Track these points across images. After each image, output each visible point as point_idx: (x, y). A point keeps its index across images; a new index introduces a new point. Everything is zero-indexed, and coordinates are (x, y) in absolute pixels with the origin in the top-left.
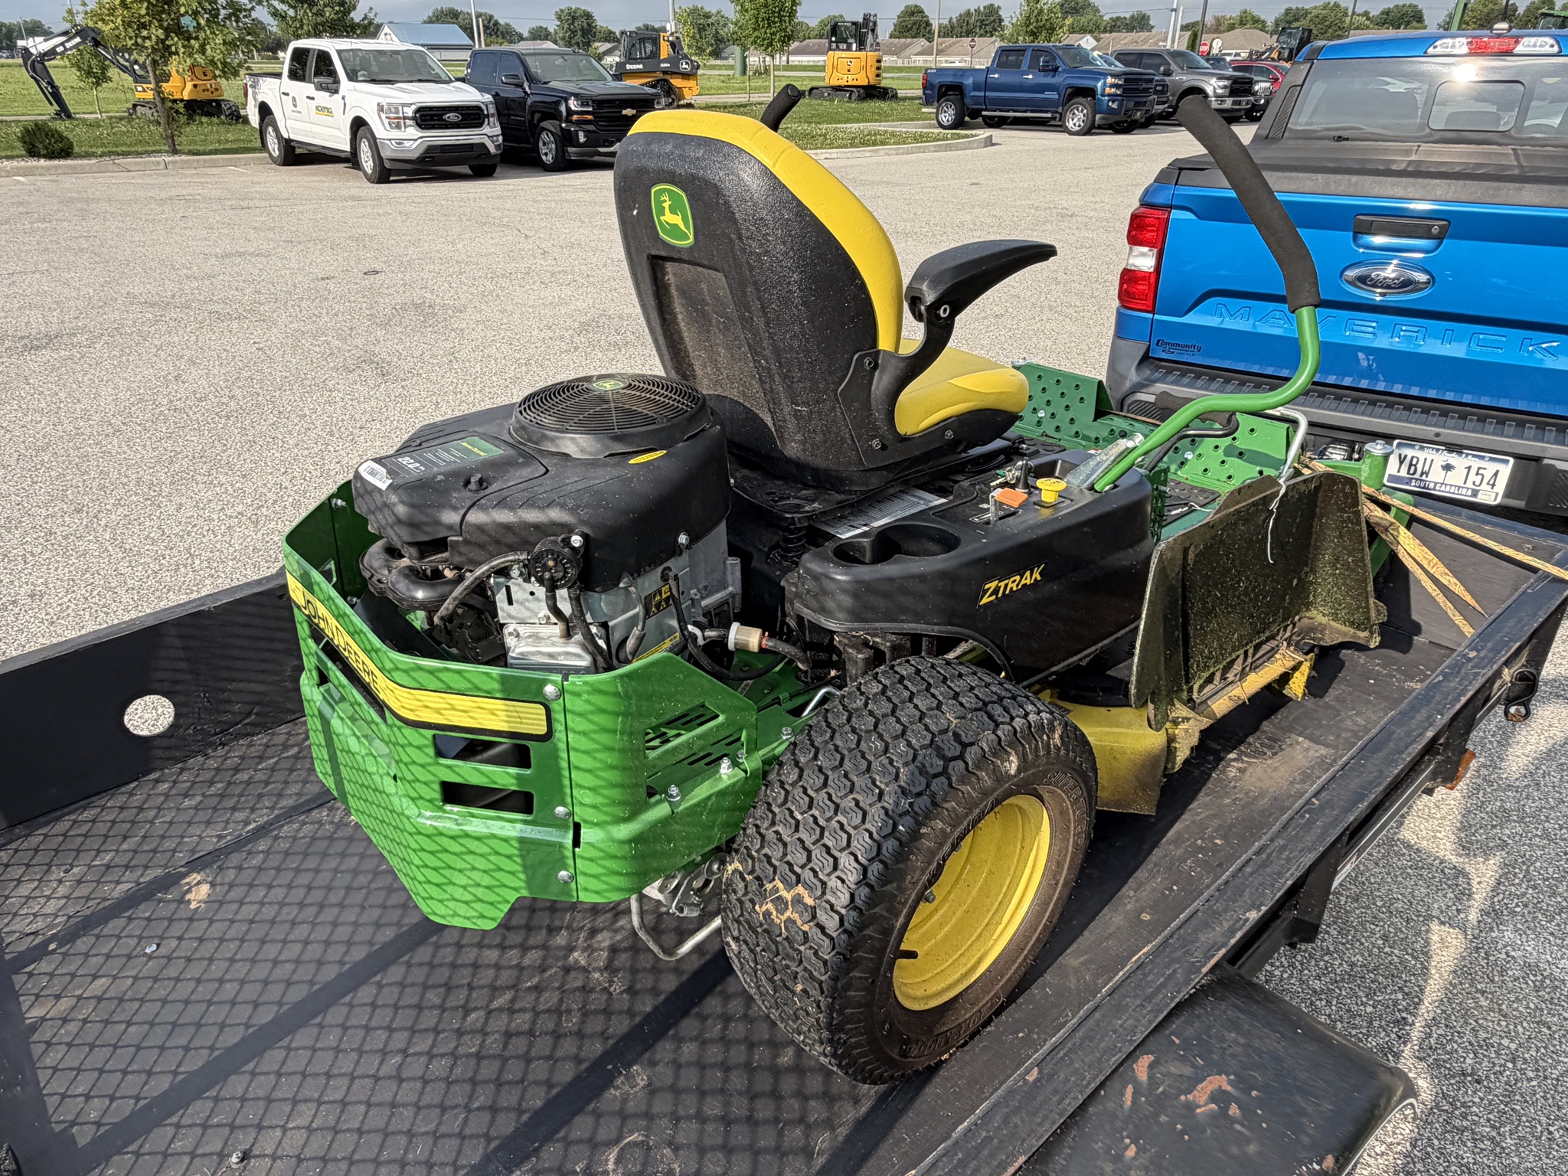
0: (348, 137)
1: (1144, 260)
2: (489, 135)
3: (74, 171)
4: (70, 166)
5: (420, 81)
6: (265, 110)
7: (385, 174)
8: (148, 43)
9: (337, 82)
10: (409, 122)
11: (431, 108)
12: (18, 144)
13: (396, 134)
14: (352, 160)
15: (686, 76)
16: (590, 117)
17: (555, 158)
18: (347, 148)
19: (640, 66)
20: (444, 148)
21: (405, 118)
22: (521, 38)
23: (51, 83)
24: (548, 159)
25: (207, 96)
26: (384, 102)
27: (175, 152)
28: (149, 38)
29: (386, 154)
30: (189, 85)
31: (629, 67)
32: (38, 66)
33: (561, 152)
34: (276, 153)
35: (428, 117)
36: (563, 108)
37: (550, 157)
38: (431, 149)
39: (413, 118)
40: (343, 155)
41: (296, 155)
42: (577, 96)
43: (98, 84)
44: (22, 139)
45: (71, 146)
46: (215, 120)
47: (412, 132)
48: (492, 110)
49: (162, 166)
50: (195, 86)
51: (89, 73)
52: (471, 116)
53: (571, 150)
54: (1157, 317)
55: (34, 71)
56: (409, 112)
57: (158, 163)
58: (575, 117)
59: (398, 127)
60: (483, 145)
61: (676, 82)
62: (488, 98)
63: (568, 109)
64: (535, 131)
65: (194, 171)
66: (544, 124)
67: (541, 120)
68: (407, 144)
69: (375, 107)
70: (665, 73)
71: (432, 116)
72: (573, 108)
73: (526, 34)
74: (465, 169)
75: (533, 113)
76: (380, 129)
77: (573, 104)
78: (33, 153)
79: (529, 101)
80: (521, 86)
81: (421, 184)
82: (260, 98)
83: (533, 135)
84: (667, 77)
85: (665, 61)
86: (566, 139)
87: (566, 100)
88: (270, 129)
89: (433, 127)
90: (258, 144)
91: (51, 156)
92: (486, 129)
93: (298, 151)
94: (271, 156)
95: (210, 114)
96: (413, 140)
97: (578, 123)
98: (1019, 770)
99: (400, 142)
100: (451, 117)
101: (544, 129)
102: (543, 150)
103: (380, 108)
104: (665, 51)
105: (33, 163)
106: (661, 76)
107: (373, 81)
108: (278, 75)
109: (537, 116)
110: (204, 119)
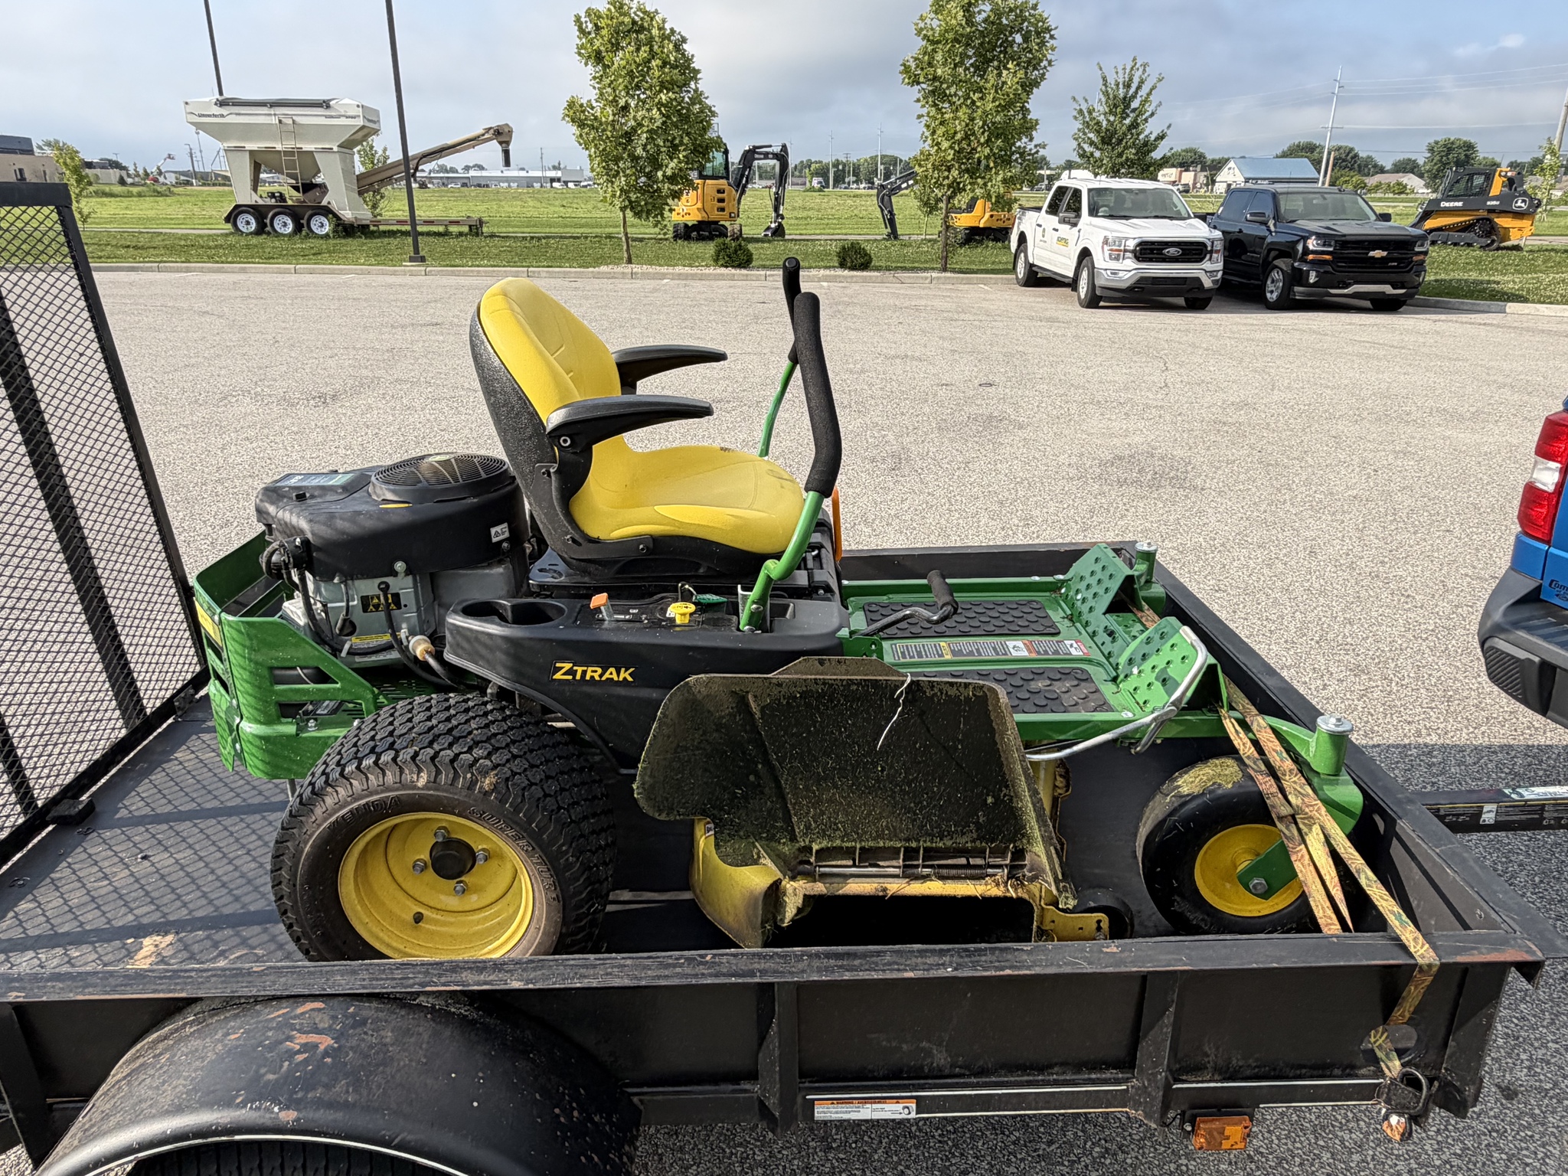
0: (1074, 264)
1: (1548, 477)
2: (1208, 271)
3: (865, 280)
4: (866, 277)
5: (1156, 217)
6: (1022, 238)
7: (1094, 301)
8: (946, 182)
9: (1079, 216)
10: (1128, 254)
11: (1153, 243)
12: (836, 258)
13: (1114, 265)
14: (1073, 285)
15: (1519, 215)
16: (1328, 257)
17: (1279, 297)
18: (1071, 274)
19: (1460, 204)
20: (1156, 280)
21: (1125, 251)
22: (1382, 170)
23: (891, 212)
24: (1272, 297)
25: (1000, 224)
26: (1110, 235)
27: (945, 269)
28: (948, 178)
29: (1099, 282)
30: (987, 215)
31: (1444, 204)
32: (886, 198)
33: (1287, 290)
34: (1021, 276)
35: (1148, 251)
36: (1300, 247)
37: (1275, 296)
38: (1142, 280)
39: (1134, 252)
40: (1066, 281)
41: (1037, 279)
42: (1319, 236)
43: (930, 212)
44: (838, 255)
45: (871, 259)
46: (1000, 244)
47: (1130, 264)
48: (1219, 246)
49: (929, 280)
50: (992, 216)
51: (926, 204)
52: (1193, 251)
53: (1297, 289)
54: (1552, 550)
55: (882, 202)
56: (1131, 245)
57: (926, 278)
58: (1311, 257)
59: (1117, 259)
60: (1198, 279)
61: (1502, 222)
62: (1217, 234)
63: (1305, 248)
64: (1267, 267)
65: (951, 287)
66: (1278, 262)
67: (1275, 258)
68: (1121, 274)
69: (1101, 240)
70: (1491, 211)
71: (1152, 250)
72: (1311, 247)
73: (1388, 167)
74: (1181, 301)
75: (1269, 251)
76: (1100, 260)
77: (1312, 244)
78: (842, 265)
79: (1269, 240)
80: (1265, 223)
81: (1128, 312)
82: (1022, 229)
83: (1264, 272)
84: (1492, 216)
85: (1495, 198)
86: (1296, 277)
87: (1305, 239)
88: (1022, 255)
89: (1151, 260)
90: (1010, 267)
91: (853, 268)
92: (1207, 265)
93: (1039, 275)
94: (1017, 278)
95: (996, 240)
96: (1128, 271)
97: (1312, 262)
98: (425, 787)
99: (1114, 272)
100: (1172, 251)
101: (1277, 267)
102: (1270, 286)
103: (1106, 242)
104: (1497, 188)
105: (840, 272)
106: (1485, 214)
107: (1111, 217)
108: (1039, 209)
109: (1273, 254)
110: (991, 244)
